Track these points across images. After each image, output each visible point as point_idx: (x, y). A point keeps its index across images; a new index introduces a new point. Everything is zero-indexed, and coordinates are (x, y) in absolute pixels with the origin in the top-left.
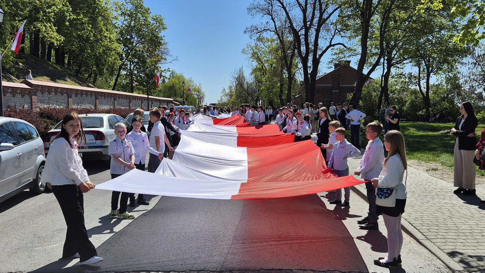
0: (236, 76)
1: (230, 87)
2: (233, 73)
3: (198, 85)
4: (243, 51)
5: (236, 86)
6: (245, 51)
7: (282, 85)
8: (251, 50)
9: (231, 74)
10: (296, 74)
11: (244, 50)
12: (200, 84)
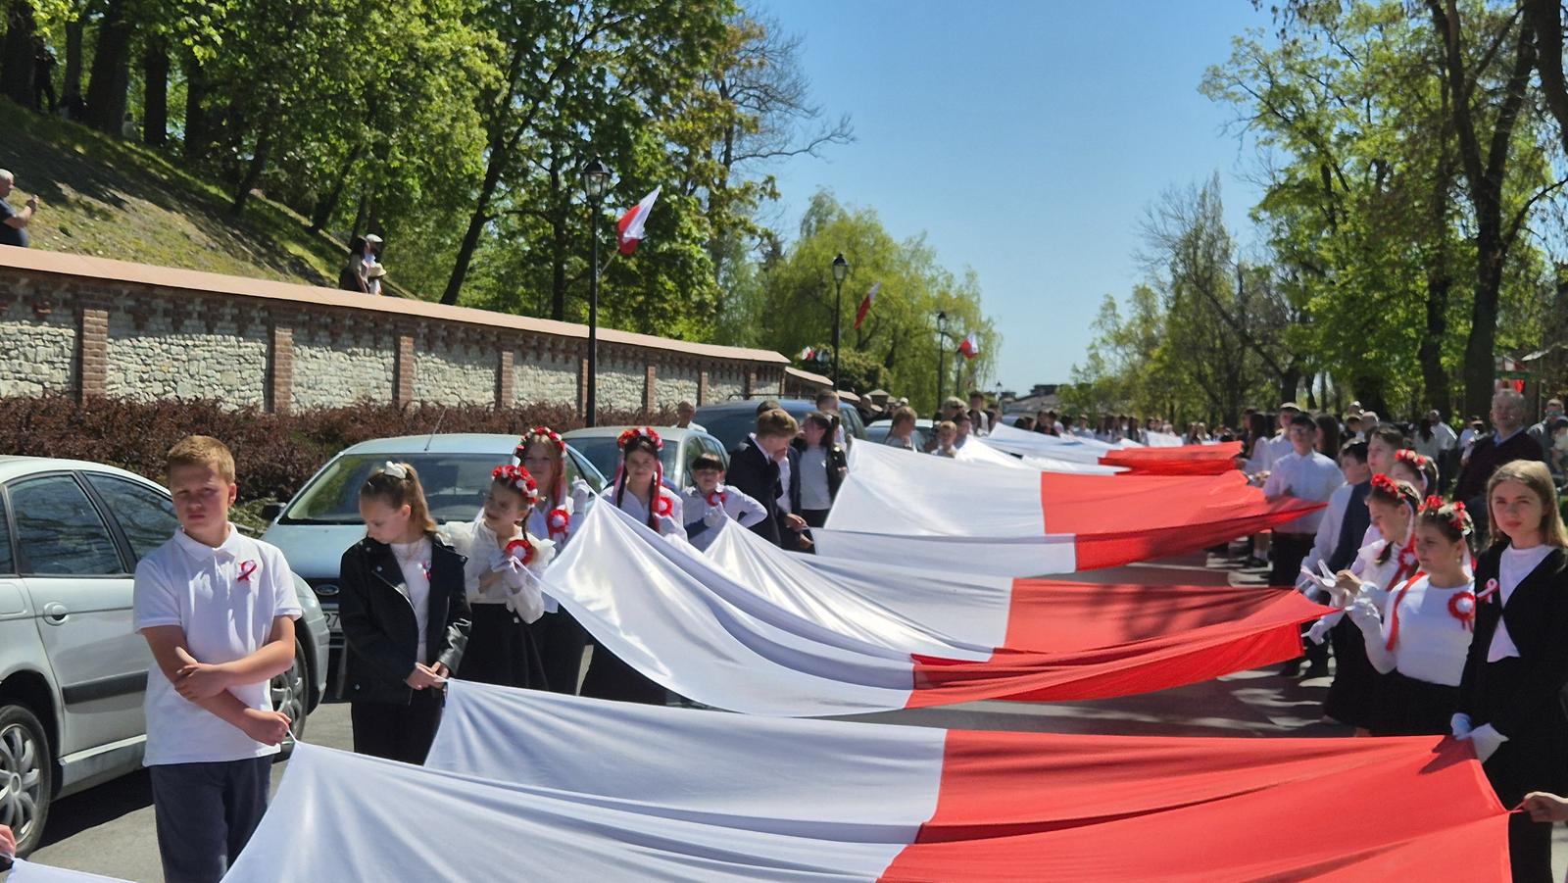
0: (1177, 231)
1: (1143, 295)
2: (1155, 212)
3: (959, 280)
4: (1212, 84)
5: (1177, 287)
6: (1225, 83)
7: (1440, 286)
8: (1256, 76)
9: (1147, 221)
10: (1533, 223)
11: (1216, 73)
12: (971, 276)
